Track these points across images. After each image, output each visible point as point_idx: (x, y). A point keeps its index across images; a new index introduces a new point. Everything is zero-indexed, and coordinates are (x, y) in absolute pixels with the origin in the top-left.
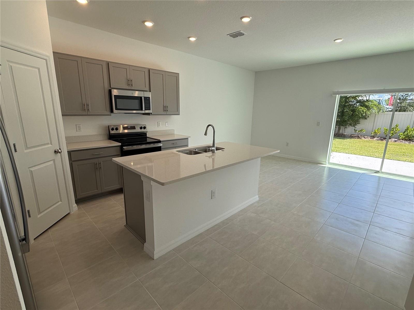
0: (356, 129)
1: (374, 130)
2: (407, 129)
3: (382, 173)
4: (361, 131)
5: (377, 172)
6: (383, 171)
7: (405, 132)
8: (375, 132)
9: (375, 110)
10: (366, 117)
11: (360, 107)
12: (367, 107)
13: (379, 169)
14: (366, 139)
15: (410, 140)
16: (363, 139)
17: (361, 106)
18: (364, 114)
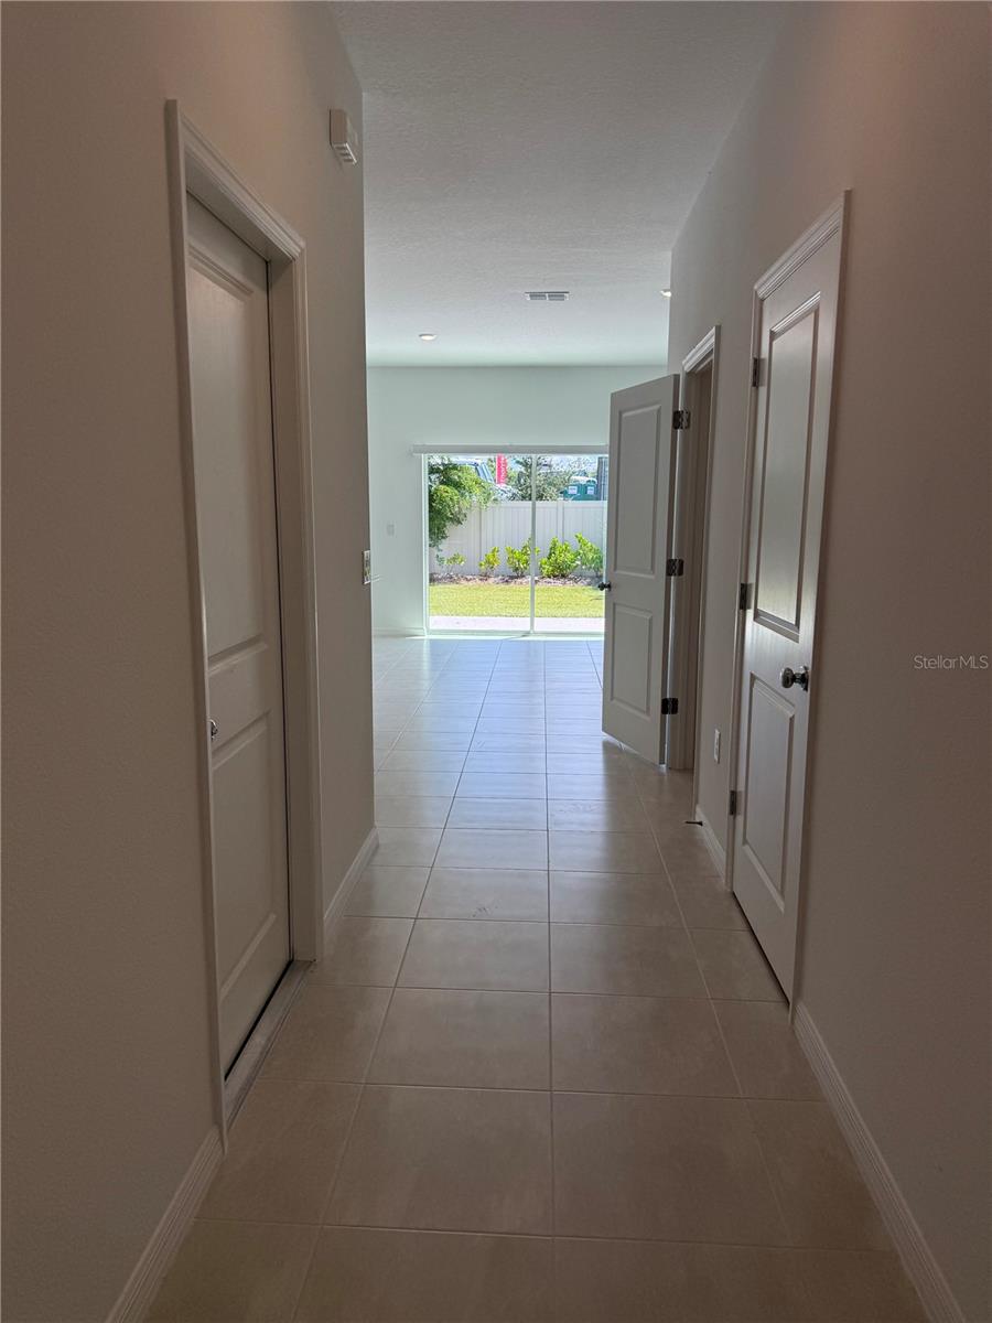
0: (441, 554)
1: (483, 555)
2: (554, 547)
3: (535, 633)
4: (454, 559)
5: (527, 634)
6: (536, 629)
7: (550, 554)
8: (488, 562)
9: (477, 496)
10: (461, 517)
11: (442, 487)
12: (457, 485)
13: (528, 629)
14: (470, 583)
15: (563, 576)
16: (463, 582)
17: (442, 483)
18: (457, 509)
